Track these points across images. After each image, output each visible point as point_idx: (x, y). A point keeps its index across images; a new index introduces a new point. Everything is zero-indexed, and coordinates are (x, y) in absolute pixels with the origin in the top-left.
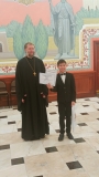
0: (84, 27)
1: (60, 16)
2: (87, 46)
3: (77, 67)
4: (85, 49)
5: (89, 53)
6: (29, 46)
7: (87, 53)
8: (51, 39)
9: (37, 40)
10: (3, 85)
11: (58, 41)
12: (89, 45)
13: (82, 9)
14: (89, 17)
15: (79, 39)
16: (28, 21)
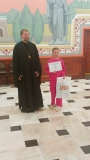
0: (76, 17)
1: (55, 6)
2: (79, 33)
3: (69, 52)
4: (76, 37)
5: (80, 40)
6: (25, 33)
7: (78, 40)
8: (47, 26)
9: (34, 26)
10: (2, 66)
12: (80, 33)
14: (81, 7)
15: (71, 27)
16: (26, 9)
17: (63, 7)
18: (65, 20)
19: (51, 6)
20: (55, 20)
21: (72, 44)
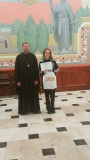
0: (83, 25)
1: (60, 15)
2: (85, 42)
3: (75, 61)
4: (83, 45)
5: (87, 49)
7: (85, 49)
8: (51, 36)
9: (38, 37)
11: (58, 37)
12: (87, 42)
13: (81, 8)
15: (78, 36)
16: (30, 20)
17: (69, 15)
18: (71, 29)
19: (56, 16)
20: (60, 29)
21: (79, 54)
